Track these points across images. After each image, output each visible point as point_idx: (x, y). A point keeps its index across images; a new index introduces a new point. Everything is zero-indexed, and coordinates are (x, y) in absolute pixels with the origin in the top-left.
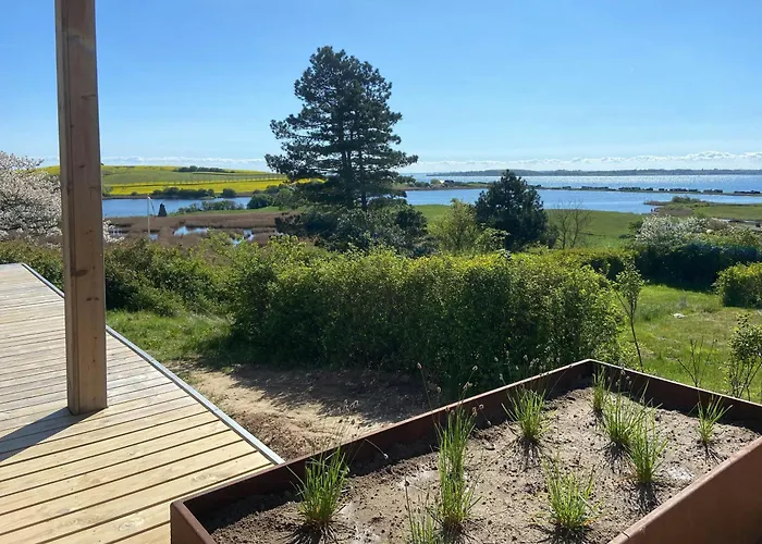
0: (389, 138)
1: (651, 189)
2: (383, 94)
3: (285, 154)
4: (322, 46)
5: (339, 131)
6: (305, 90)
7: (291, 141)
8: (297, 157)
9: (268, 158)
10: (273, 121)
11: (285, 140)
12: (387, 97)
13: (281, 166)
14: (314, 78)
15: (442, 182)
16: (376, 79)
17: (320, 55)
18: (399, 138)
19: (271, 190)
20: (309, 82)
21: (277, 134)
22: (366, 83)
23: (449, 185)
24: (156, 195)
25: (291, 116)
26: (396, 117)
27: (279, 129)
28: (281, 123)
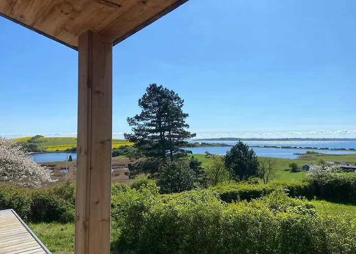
0: (184, 125)
1: (296, 147)
2: (180, 105)
3: (133, 133)
4: (152, 84)
5: (159, 122)
6: (143, 103)
7: (136, 127)
8: (139, 135)
9: (125, 135)
10: (128, 118)
11: (134, 126)
12: (182, 106)
13: (131, 139)
14: (148, 98)
15: (200, 143)
16: (177, 98)
17: (151, 88)
18: (188, 126)
19: (122, 148)
20: (145, 100)
21: (130, 124)
22: (172, 100)
23: (204, 145)
24: (68, 151)
25: (137, 115)
26: (186, 116)
27: (131, 121)
28: (132, 119)
